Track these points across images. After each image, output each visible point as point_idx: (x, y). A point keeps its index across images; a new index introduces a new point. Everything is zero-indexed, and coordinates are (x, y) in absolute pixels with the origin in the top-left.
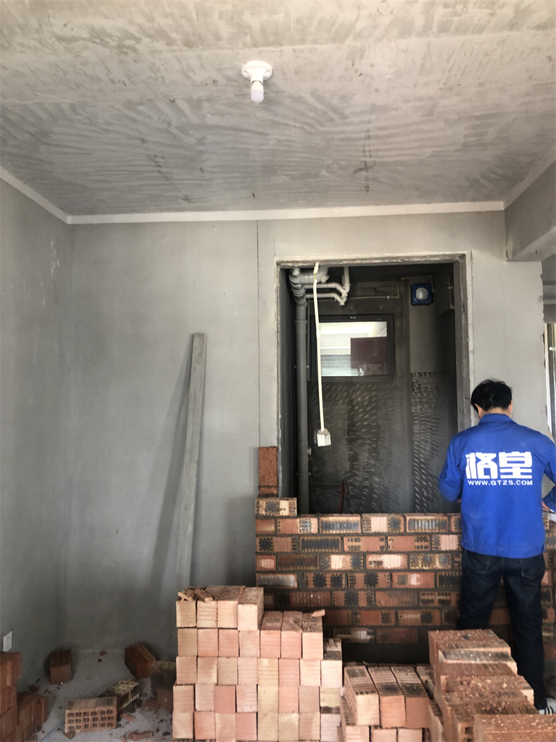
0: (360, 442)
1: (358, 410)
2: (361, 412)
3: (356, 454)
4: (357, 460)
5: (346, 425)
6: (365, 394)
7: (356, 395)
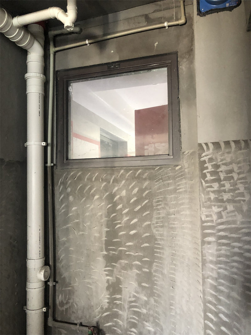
0: (123, 262)
3: (118, 281)
4: (119, 291)
6: (132, 185)
7: (120, 187)
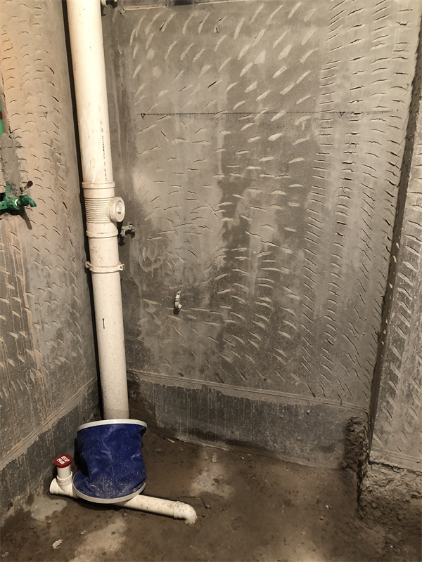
1: (256, 93)
2: (265, 101)
5: (220, 143)
6: (280, 39)
7: (254, 45)
